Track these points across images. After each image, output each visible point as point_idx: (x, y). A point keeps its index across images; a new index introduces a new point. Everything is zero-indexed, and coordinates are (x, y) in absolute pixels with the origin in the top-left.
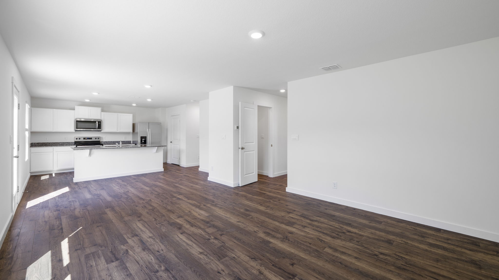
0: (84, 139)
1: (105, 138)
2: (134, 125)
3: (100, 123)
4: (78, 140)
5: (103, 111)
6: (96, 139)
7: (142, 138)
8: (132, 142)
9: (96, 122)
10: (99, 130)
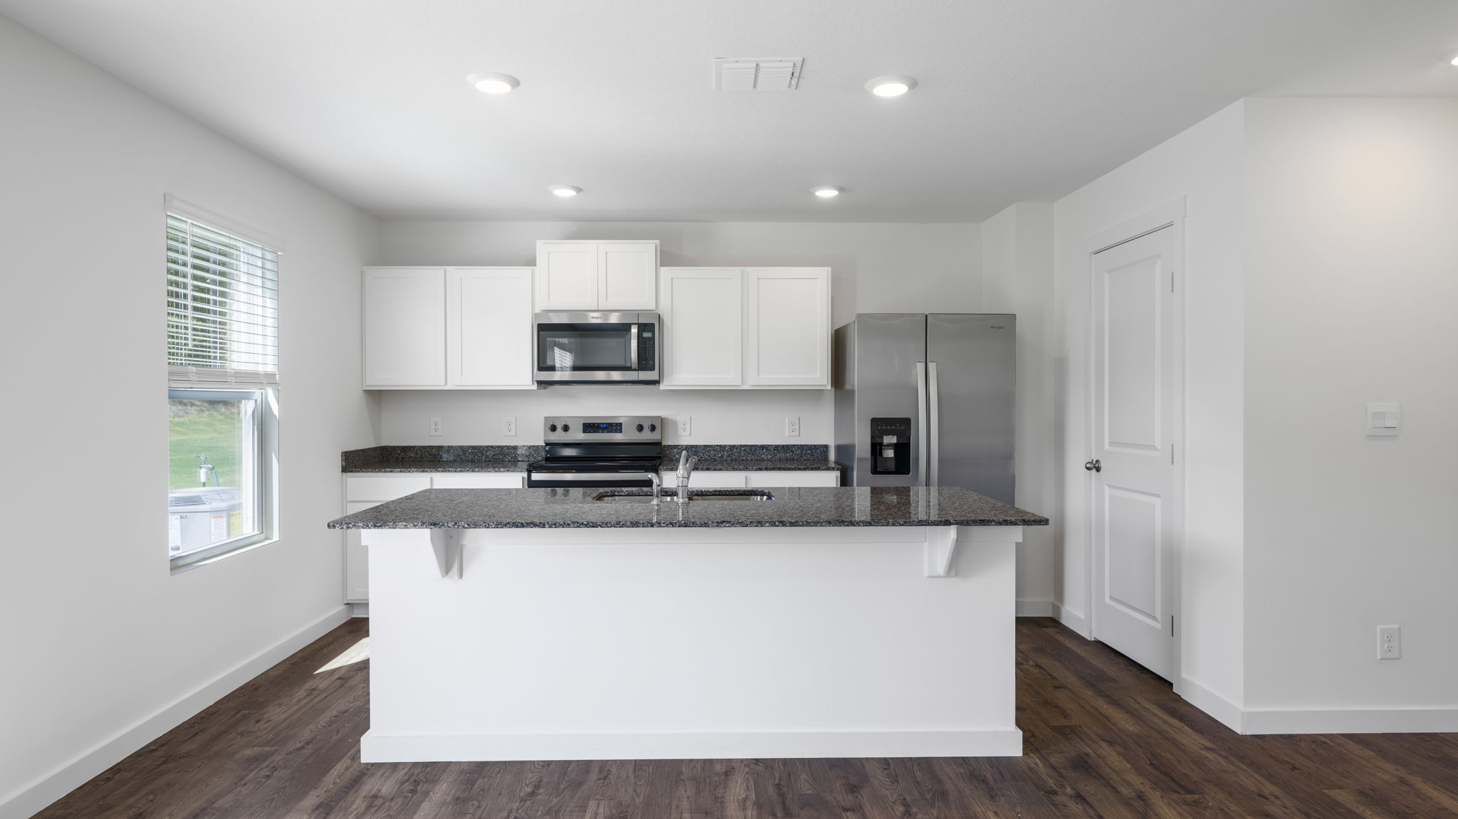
0: (584, 432)
1: (688, 426)
2: (839, 342)
3: (648, 334)
4: (559, 436)
5: (667, 258)
6: (640, 428)
7: (880, 426)
9: (626, 326)
10: (644, 375)
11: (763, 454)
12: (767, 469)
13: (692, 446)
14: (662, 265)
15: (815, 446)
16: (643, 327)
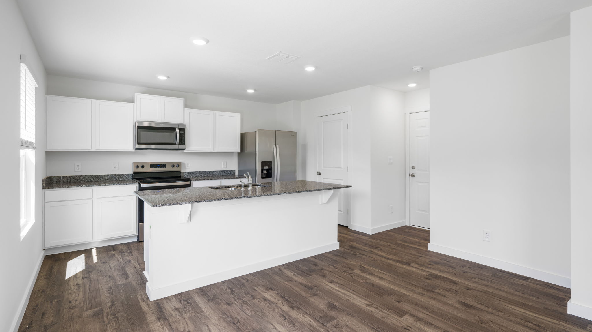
0: (151, 168)
2: (243, 137)
3: (183, 132)
4: (140, 170)
5: (187, 105)
6: (173, 166)
7: (264, 164)
8: (237, 173)
9: (174, 129)
10: (181, 147)
11: (215, 174)
12: (227, 178)
13: (191, 172)
14: (185, 108)
15: (231, 171)
16: (180, 130)
